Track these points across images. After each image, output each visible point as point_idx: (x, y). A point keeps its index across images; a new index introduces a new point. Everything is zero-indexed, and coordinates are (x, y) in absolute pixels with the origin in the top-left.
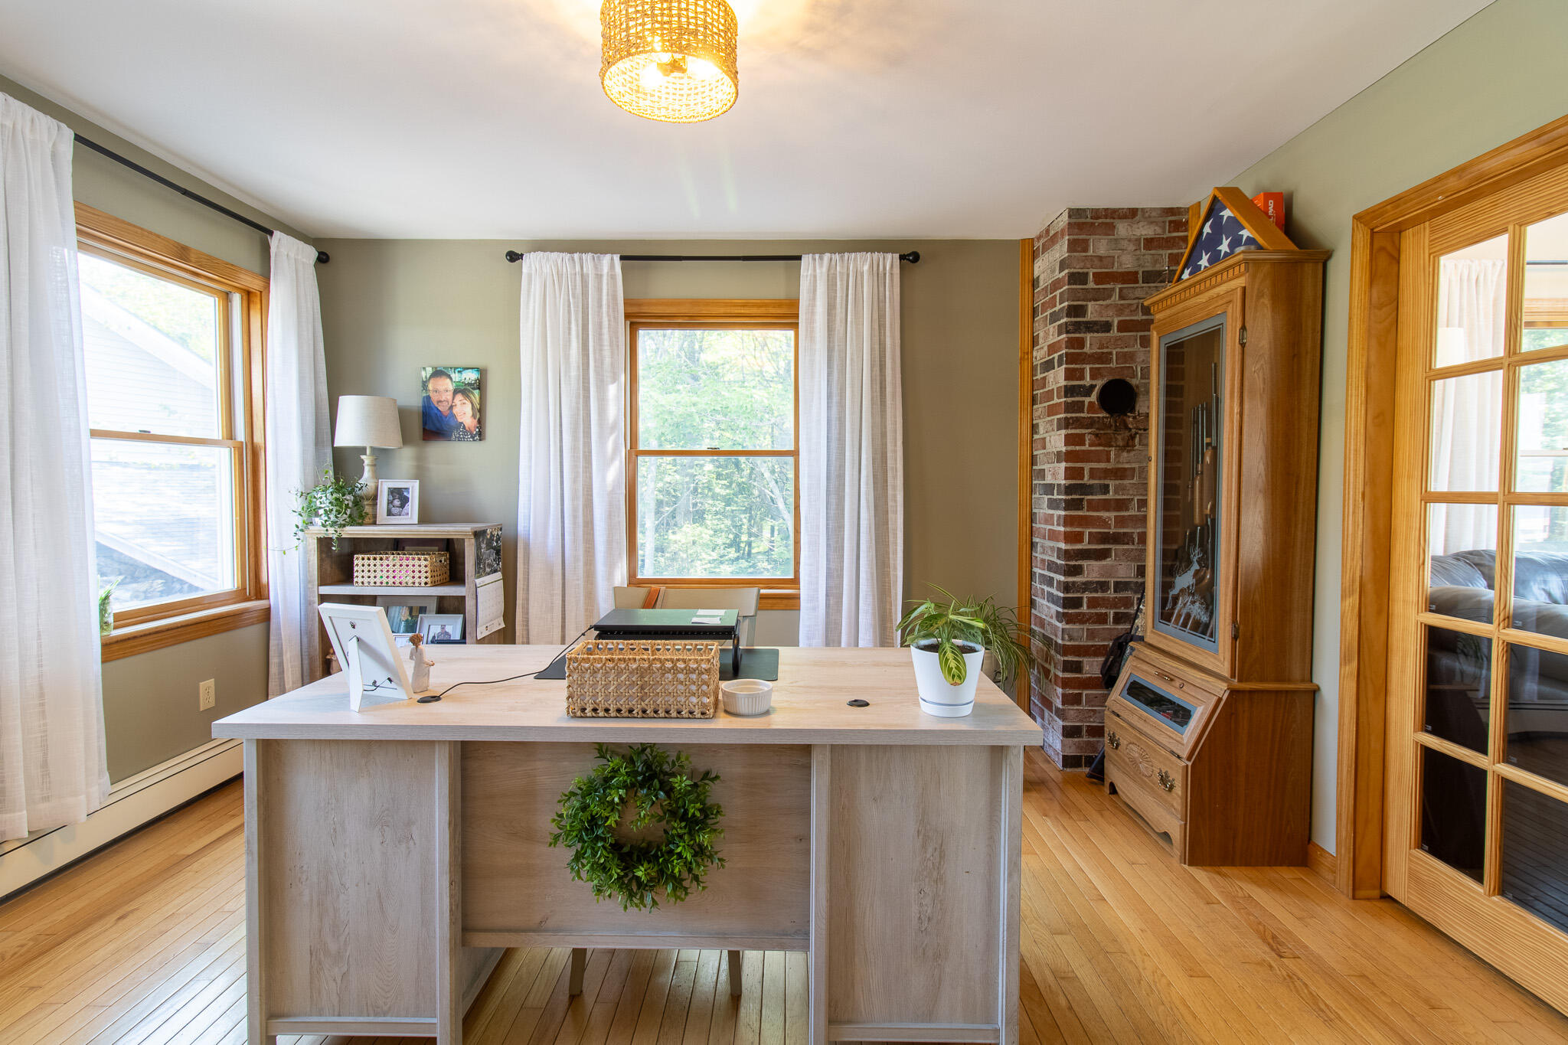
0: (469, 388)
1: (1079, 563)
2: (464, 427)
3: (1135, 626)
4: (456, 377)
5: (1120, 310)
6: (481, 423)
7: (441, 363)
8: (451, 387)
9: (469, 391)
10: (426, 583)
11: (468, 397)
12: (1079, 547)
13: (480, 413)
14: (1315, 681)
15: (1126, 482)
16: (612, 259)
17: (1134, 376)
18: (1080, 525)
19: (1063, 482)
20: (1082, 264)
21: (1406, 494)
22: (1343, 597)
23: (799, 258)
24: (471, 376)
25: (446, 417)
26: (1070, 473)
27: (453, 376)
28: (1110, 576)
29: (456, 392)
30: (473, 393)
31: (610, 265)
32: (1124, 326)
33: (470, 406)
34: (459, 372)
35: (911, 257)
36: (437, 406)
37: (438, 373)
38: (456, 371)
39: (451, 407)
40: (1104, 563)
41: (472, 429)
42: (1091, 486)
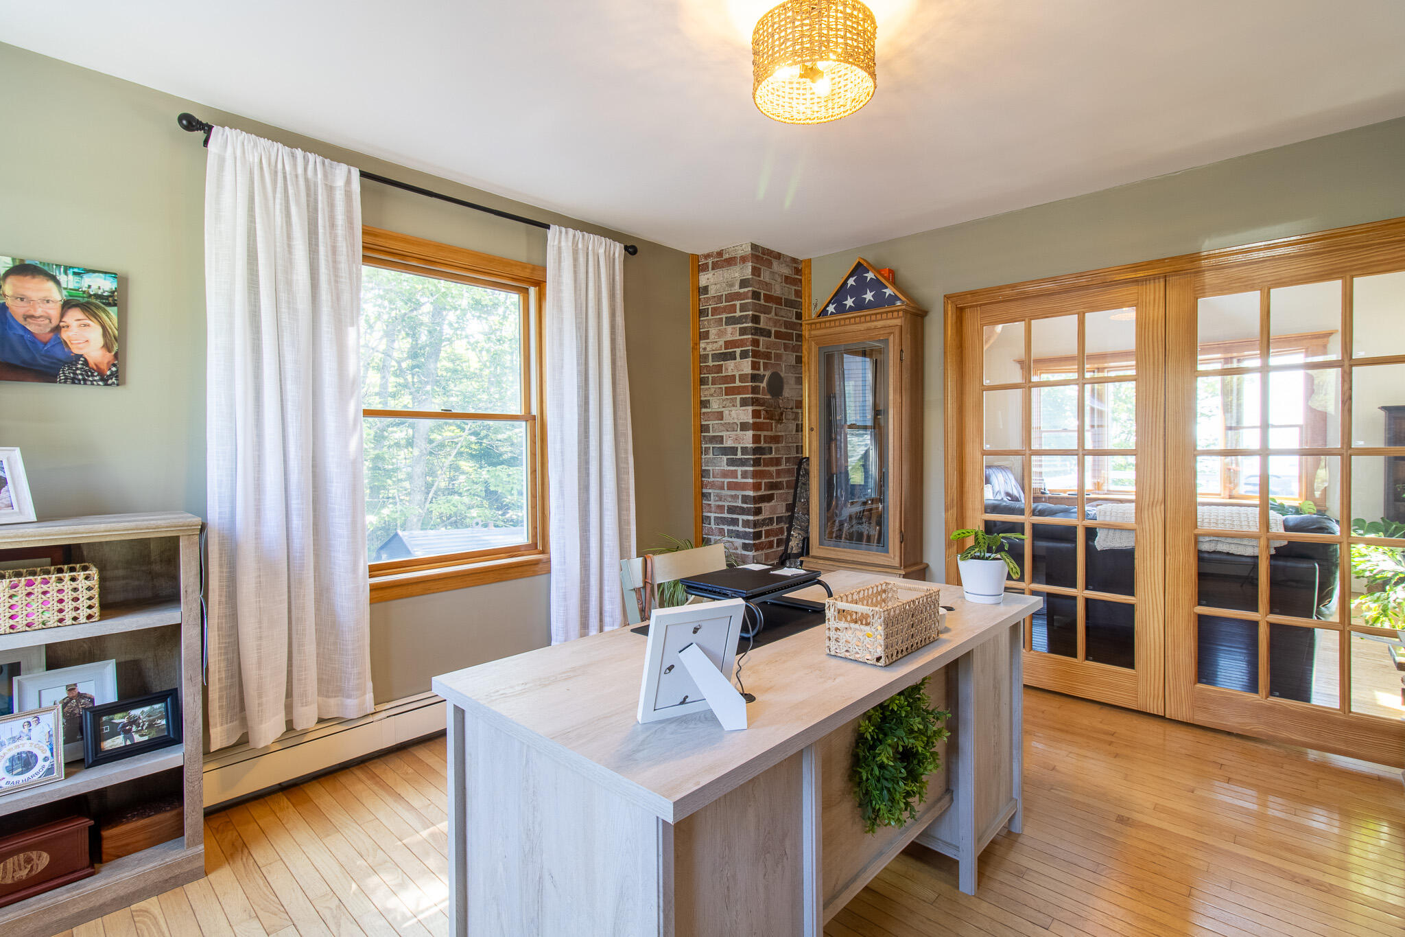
0: (98, 302)
1: (760, 505)
2: (86, 363)
3: (790, 547)
4: (68, 281)
5: (776, 323)
6: (119, 358)
7: (33, 256)
8: (57, 296)
9: (98, 307)
10: (89, 617)
11: (96, 316)
12: (760, 493)
13: (116, 342)
14: (925, 561)
15: (780, 445)
16: (349, 171)
17: (781, 371)
18: (760, 478)
19: (751, 445)
20: (758, 286)
21: (972, 451)
22: (947, 510)
23: (548, 227)
24: (104, 285)
25: (45, 344)
26: (756, 439)
27: (62, 278)
28: (775, 514)
29: (67, 305)
30: (105, 311)
31: (345, 179)
32: (778, 335)
33: (100, 330)
34: (75, 273)
35: (631, 250)
36: (23, 323)
37: (23, 269)
38: (70, 272)
39: (57, 329)
40: (771, 504)
41: (104, 367)
42: (764, 448)
